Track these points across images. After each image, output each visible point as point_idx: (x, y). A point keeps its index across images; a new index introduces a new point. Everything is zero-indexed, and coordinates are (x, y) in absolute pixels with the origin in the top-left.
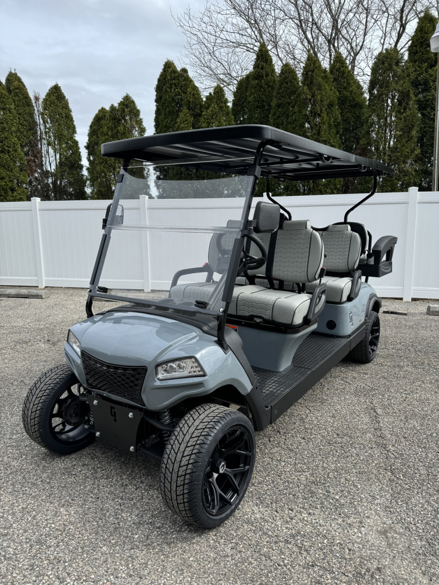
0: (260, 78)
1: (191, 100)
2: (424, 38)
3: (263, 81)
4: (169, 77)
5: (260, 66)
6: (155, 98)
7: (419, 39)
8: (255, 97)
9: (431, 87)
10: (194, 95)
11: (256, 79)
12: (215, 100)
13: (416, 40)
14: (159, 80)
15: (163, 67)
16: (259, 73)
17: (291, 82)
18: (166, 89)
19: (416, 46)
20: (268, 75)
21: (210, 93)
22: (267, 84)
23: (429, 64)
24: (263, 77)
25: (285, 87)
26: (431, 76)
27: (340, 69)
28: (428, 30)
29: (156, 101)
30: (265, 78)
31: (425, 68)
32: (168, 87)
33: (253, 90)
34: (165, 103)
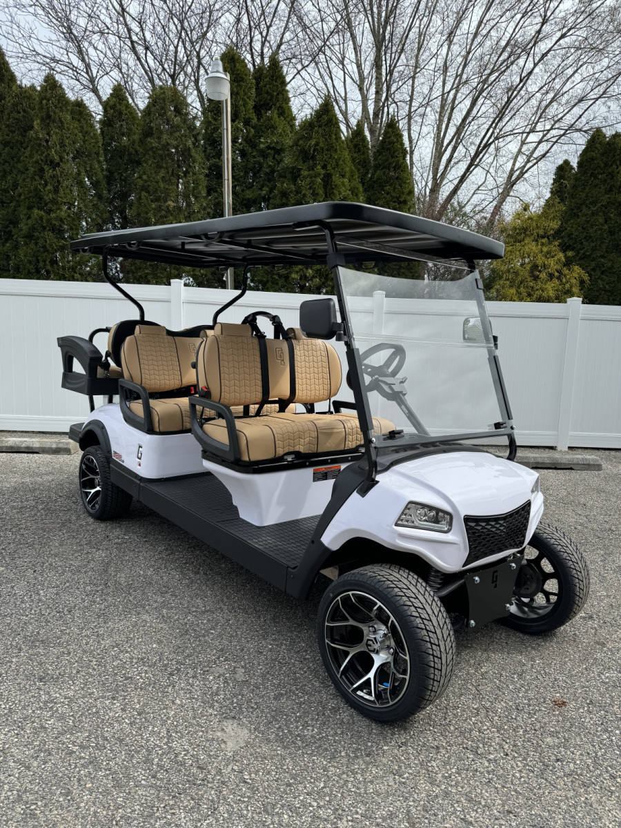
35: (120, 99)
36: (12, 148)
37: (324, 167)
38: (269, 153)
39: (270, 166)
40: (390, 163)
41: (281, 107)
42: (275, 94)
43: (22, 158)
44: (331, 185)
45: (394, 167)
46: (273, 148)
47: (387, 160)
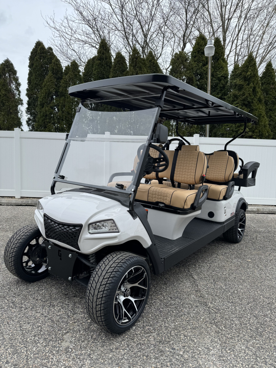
0: (102, 60)
1: (54, 68)
2: (200, 48)
3: (103, 62)
4: (39, 52)
5: (102, 52)
6: (29, 65)
7: (197, 49)
8: (98, 71)
9: (204, 77)
10: (57, 64)
11: (99, 60)
12: (71, 70)
13: (195, 49)
14: (32, 53)
15: (35, 45)
16: (101, 56)
17: (122, 64)
18: (37, 59)
19: (195, 53)
20: (107, 59)
21: (68, 65)
22: (106, 64)
23: (203, 64)
24: (103, 59)
25: (118, 67)
26: (204, 71)
27: (151, 61)
28: (202, 44)
29: (29, 67)
30: (105, 60)
31: (200, 66)
32: (38, 58)
33: (97, 66)
34: (35, 68)
37: (253, 84)
38: (222, 79)
39: (223, 84)
40: (270, 82)
45: (272, 83)
46: (223, 77)
47: (269, 81)
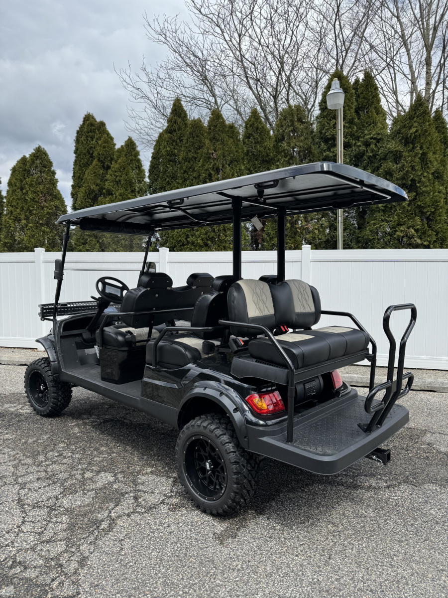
3: (175, 135)
5: (174, 120)
6: (74, 149)
14: (78, 132)
15: (82, 120)
16: (172, 126)
21: (122, 146)
30: (177, 132)
35: (256, 119)
36: (189, 162)
37: (421, 148)
38: (372, 142)
41: (376, 107)
42: (371, 97)
43: (196, 169)
44: (426, 162)
